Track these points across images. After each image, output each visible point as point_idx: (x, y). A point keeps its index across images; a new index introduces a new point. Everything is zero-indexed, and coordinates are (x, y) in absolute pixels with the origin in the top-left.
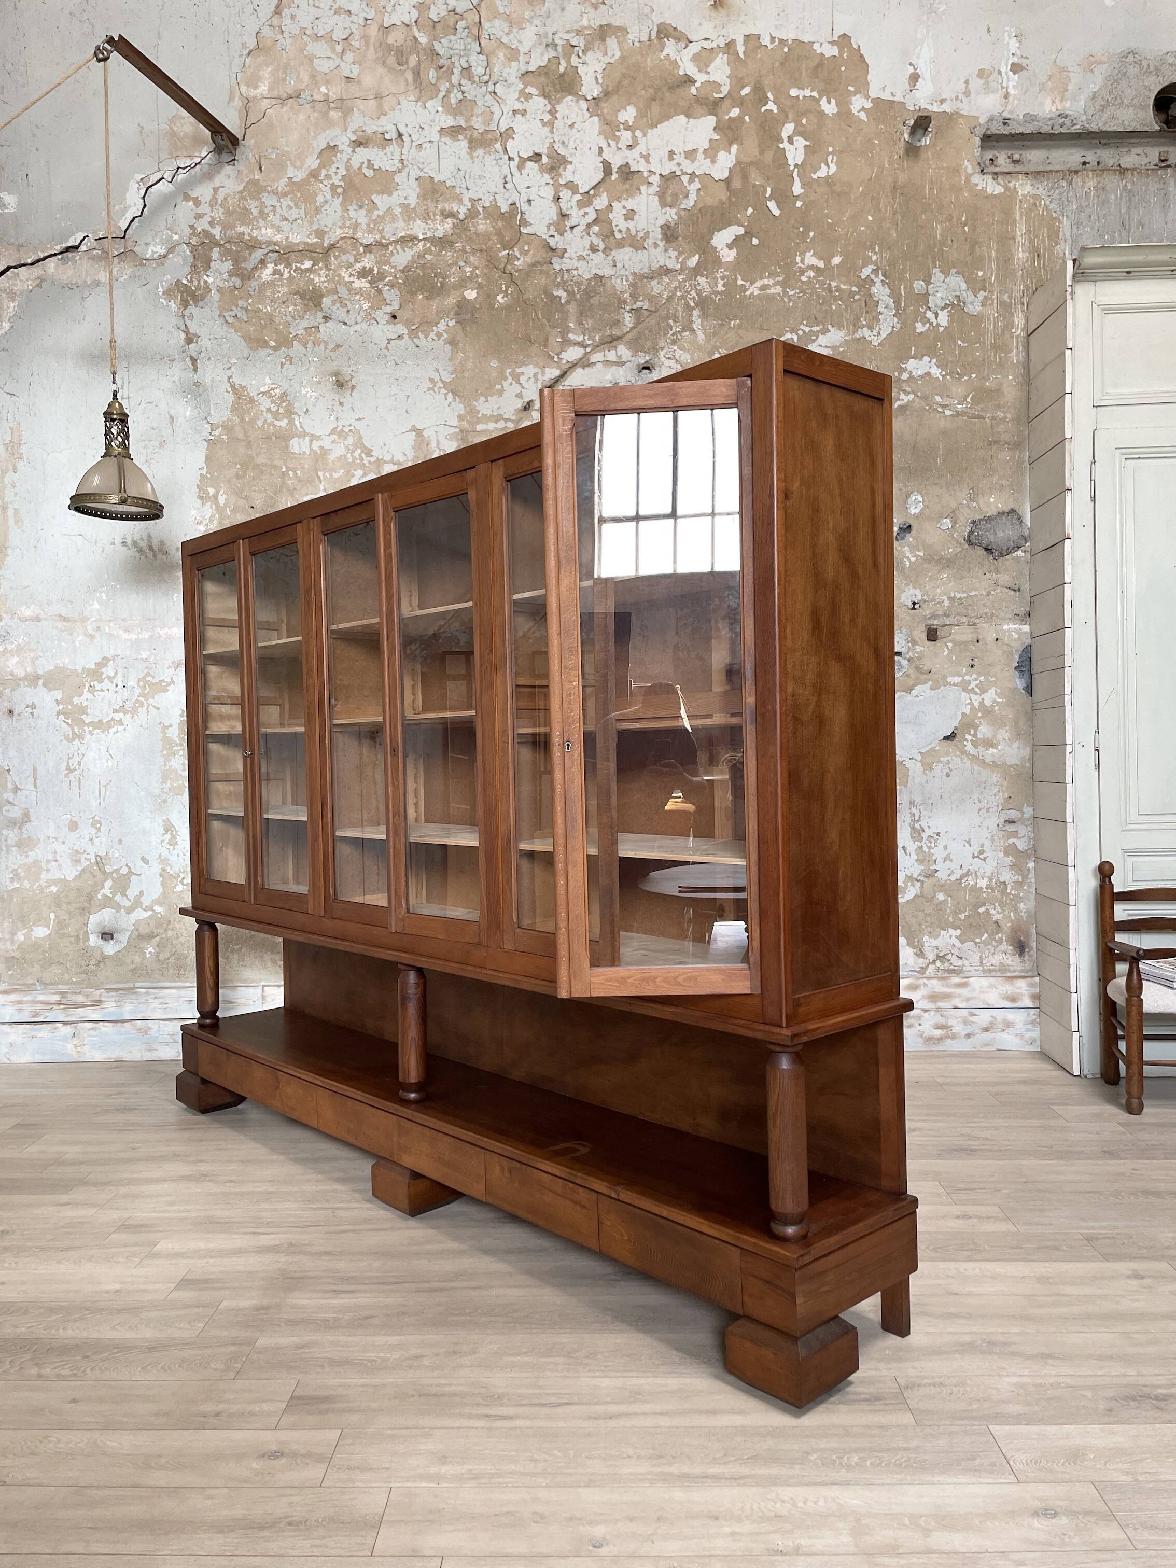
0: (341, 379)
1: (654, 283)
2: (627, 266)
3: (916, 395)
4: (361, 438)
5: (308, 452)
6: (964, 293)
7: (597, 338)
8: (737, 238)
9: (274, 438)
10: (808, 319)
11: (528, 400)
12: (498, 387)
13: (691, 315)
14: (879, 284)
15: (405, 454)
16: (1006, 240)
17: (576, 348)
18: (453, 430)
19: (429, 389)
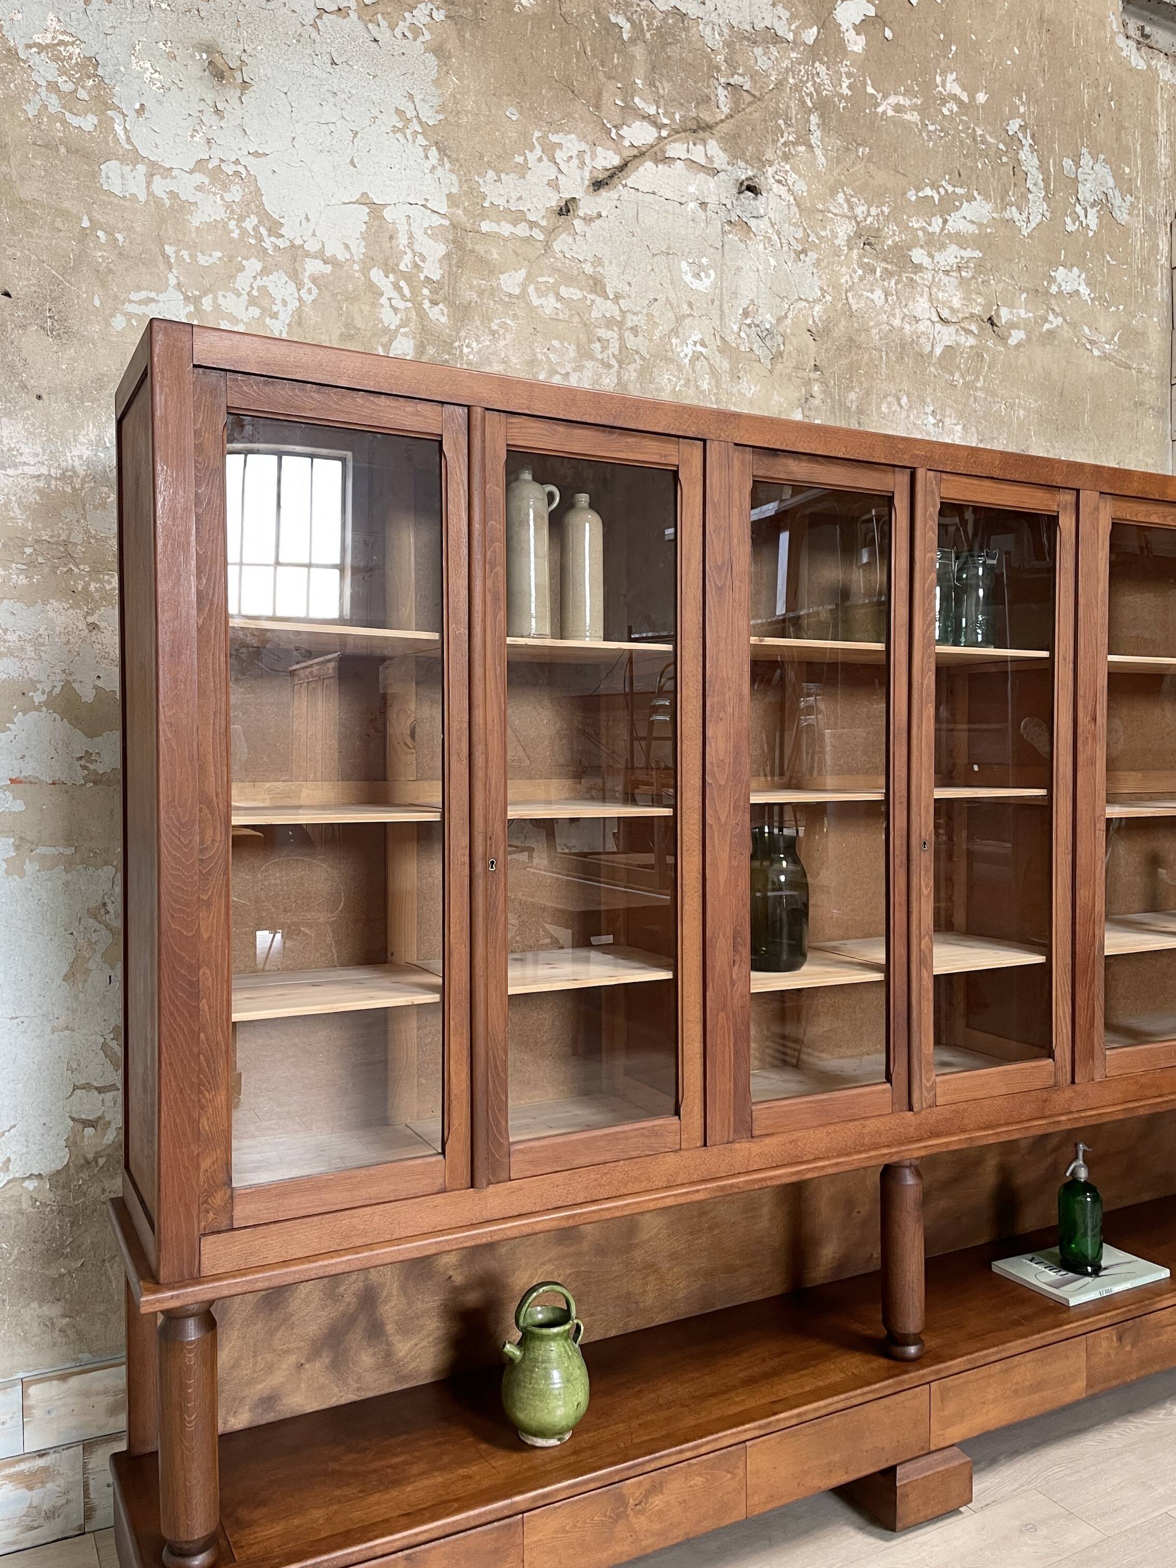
0: (219, 61)
1: (758, 51)
2: (720, 11)
3: (1065, 320)
4: (258, 193)
5: (142, 197)
6: (1110, 190)
7: (677, 116)
8: (866, 20)
9: (63, 150)
10: (950, 174)
11: (569, 196)
12: (519, 159)
13: (808, 121)
14: (1027, 148)
15: (347, 247)
16: (1150, 133)
17: (645, 123)
18: (437, 221)
19: (396, 130)
